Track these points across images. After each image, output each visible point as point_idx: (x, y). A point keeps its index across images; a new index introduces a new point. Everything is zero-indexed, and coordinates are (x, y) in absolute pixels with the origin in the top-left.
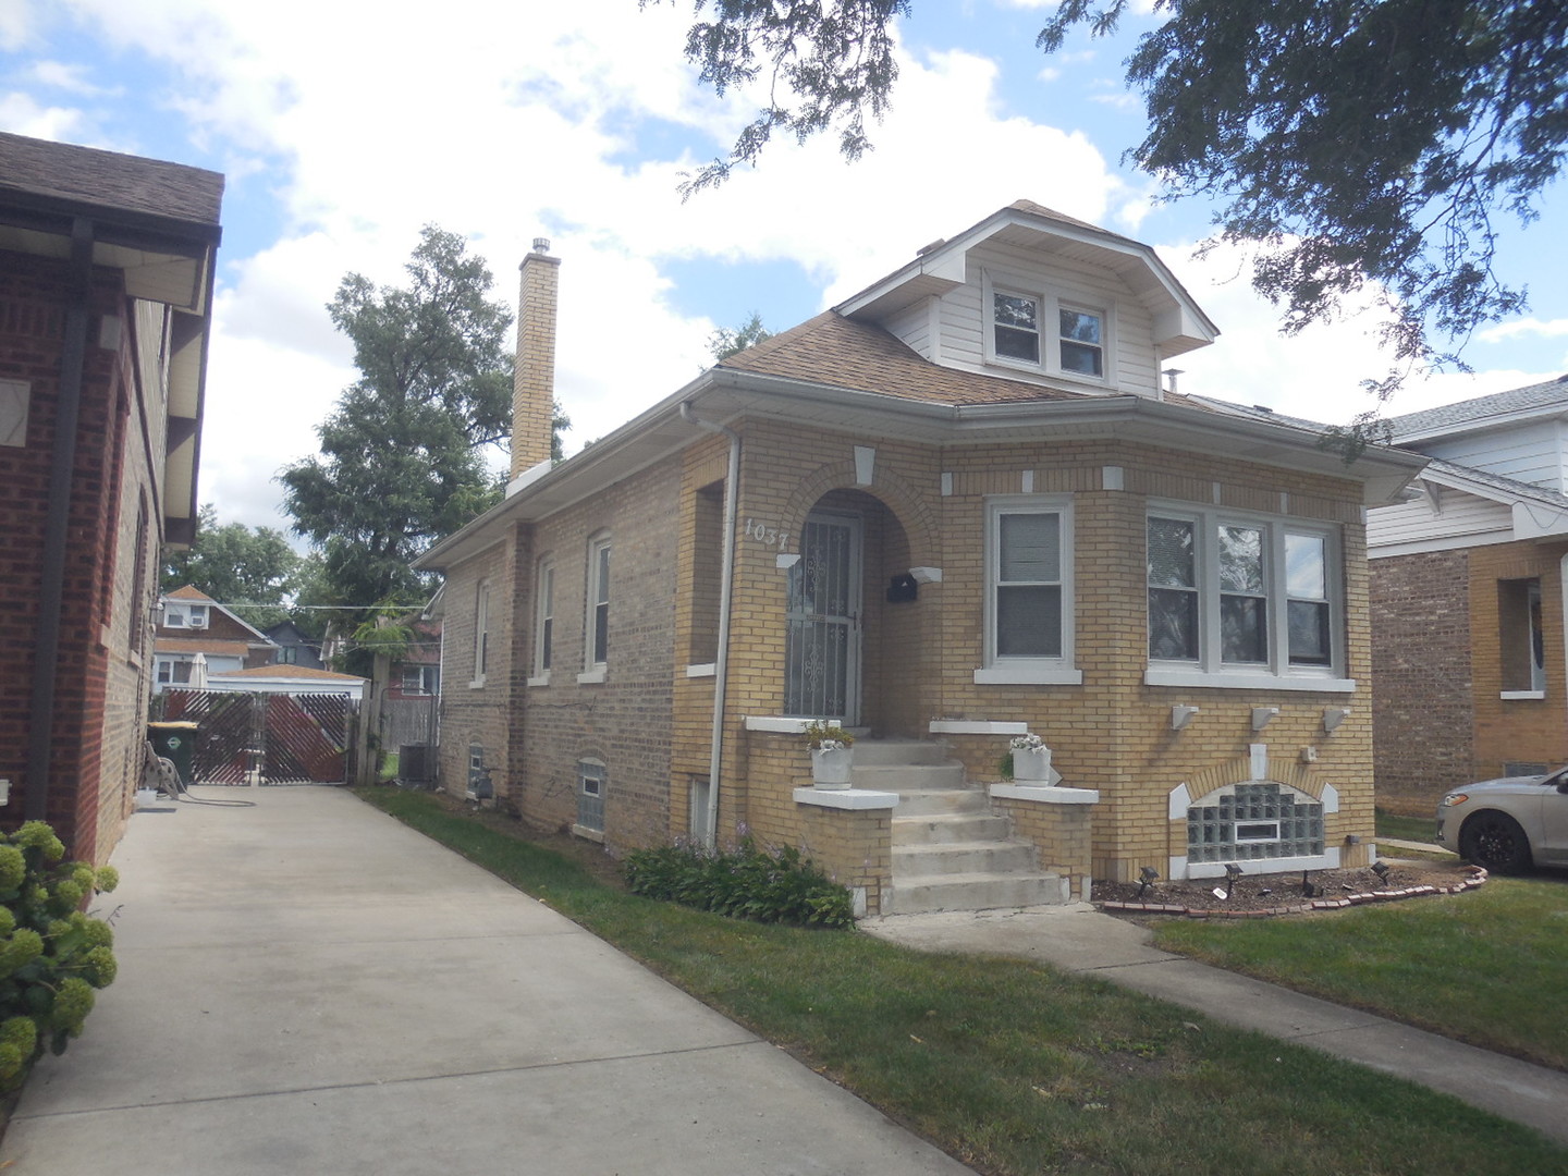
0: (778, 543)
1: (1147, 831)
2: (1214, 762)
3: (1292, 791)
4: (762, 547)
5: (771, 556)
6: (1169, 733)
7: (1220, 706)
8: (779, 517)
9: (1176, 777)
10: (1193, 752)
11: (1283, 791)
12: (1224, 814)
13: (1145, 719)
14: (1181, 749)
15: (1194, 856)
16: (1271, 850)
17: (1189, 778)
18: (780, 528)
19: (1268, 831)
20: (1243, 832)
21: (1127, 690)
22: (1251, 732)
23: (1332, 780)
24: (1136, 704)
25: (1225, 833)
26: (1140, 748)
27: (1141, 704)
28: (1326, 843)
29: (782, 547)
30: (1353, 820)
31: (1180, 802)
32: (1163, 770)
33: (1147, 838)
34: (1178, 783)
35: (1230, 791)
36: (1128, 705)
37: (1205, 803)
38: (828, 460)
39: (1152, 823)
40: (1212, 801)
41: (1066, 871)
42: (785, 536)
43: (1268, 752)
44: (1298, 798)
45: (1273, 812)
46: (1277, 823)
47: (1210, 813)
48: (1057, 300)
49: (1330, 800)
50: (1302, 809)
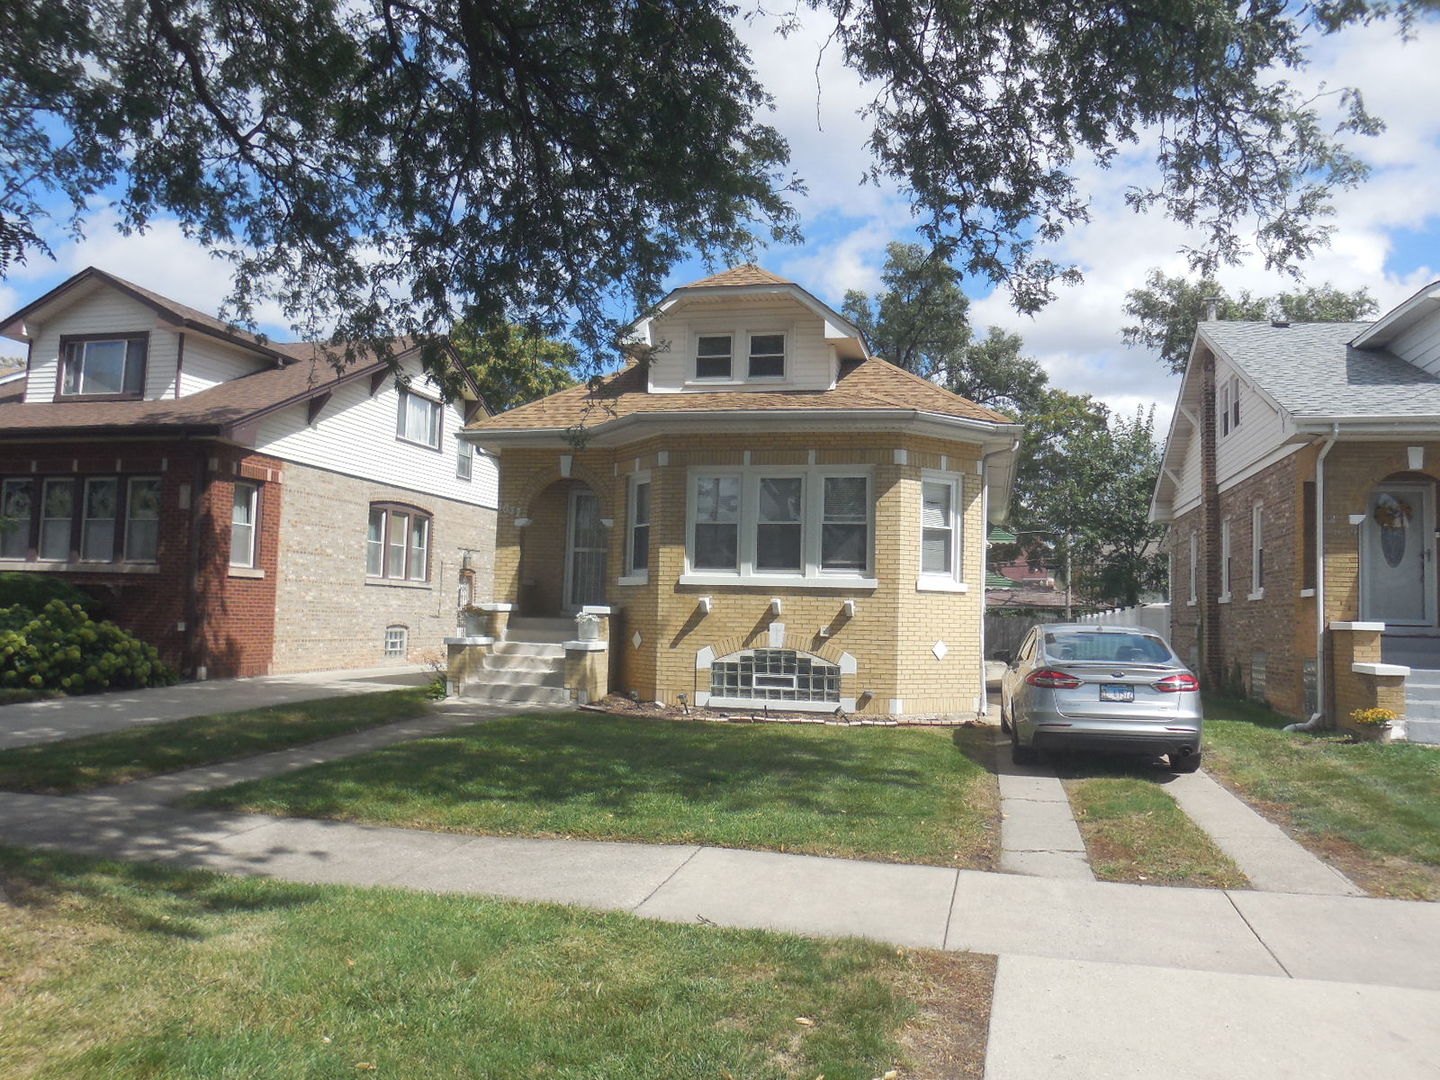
1: (678, 674)
2: (738, 634)
3: (808, 656)
5: (513, 517)
6: (699, 614)
9: (704, 643)
10: (719, 627)
11: (799, 655)
12: (747, 668)
13: (681, 605)
14: (708, 624)
15: (716, 692)
16: (790, 695)
17: (714, 644)
19: (789, 682)
20: (761, 681)
21: (668, 588)
22: (771, 615)
23: (849, 651)
24: (674, 596)
25: (747, 681)
27: (677, 596)
28: (841, 695)
29: (518, 513)
30: (873, 681)
31: (706, 658)
32: (693, 637)
33: (679, 678)
34: (705, 646)
35: (750, 653)
36: (668, 596)
37: (726, 660)
38: (546, 466)
39: (684, 669)
40: (735, 658)
41: (568, 686)
43: (786, 629)
44: (816, 662)
45: (790, 670)
46: (795, 678)
47: (732, 667)
48: (748, 331)
49: (848, 665)
50: (819, 670)
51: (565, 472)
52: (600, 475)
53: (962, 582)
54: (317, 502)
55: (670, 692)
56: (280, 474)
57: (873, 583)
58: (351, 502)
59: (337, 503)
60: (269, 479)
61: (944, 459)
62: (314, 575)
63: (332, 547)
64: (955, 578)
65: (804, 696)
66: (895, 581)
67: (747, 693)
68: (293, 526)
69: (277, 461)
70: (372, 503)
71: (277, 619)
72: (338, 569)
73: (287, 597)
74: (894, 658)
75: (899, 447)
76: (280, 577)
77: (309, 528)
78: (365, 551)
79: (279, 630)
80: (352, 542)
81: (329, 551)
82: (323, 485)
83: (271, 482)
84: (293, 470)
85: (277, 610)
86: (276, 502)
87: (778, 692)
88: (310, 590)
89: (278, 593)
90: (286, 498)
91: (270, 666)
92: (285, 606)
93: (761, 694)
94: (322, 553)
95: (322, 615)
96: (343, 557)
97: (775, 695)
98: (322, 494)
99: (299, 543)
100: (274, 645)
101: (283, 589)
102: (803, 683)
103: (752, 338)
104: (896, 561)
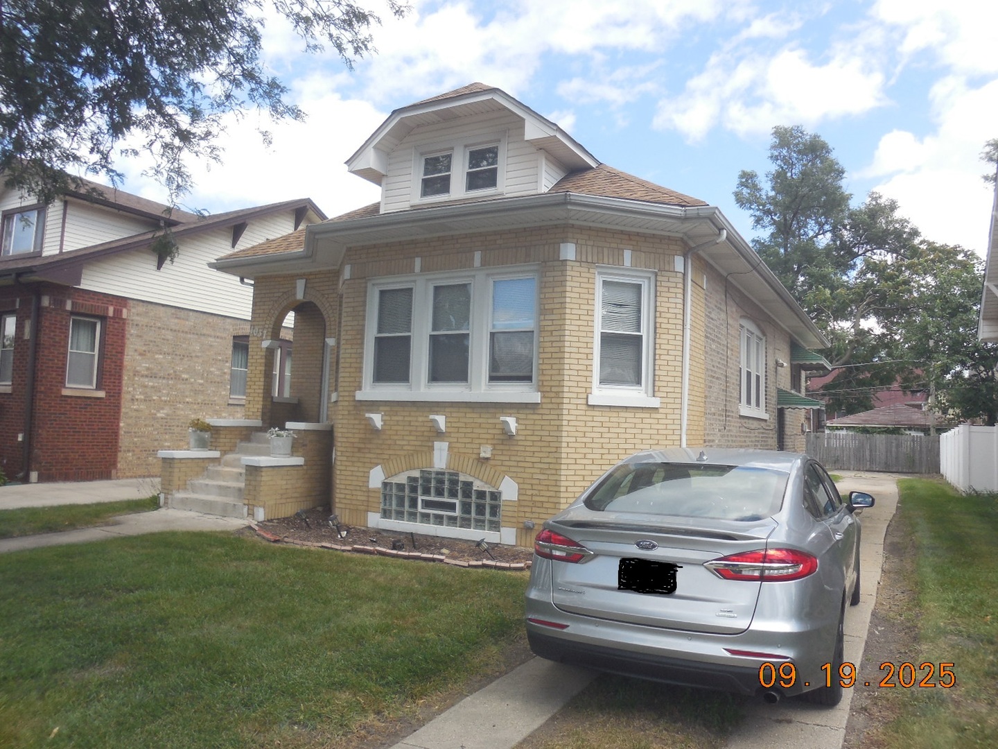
0: (262, 336)
1: (354, 493)
2: (406, 452)
3: (470, 479)
4: (256, 338)
5: (259, 342)
6: (370, 431)
8: (264, 323)
9: (376, 461)
10: (390, 445)
11: (462, 478)
12: (413, 489)
13: (357, 422)
14: (380, 442)
15: (386, 514)
16: (452, 521)
17: (385, 463)
18: (264, 328)
19: (452, 507)
20: (427, 504)
21: (347, 403)
23: (511, 474)
24: (352, 412)
25: (414, 503)
26: (353, 440)
27: (355, 412)
28: (502, 524)
29: (264, 337)
30: (534, 510)
31: (376, 478)
32: (368, 455)
33: (354, 497)
34: (377, 464)
35: (416, 474)
36: (346, 413)
37: (395, 480)
38: (286, 290)
39: (358, 488)
40: (402, 479)
41: (246, 502)
42: (265, 332)
43: (450, 447)
44: (478, 485)
45: (453, 494)
46: (457, 502)
47: (400, 487)
48: (466, 146)
49: (509, 490)
50: (481, 494)
51: (300, 295)
52: (327, 296)
53: (655, 396)
54: (170, 336)
55: (347, 511)
56: (125, 311)
57: (536, 398)
58: (210, 336)
59: (196, 337)
60: (111, 312)
61: (627, 254)
62: (168, 395)
63: (188, 373)
64: (646, 393)
65: (466, 523)
66: (558, 395)
67: (413, 516)
68: (141, 354)
69: (122, 301)
70: (235, 337)
71: (122, 432)
72: (196, 392)
73: (134, 414)
74: (557, 484)
75: (565, 240)
76: (125, 397)
77: (161, 356)
78: (227, 377)
79: (124, 441)
80: (212, 369)
81: (185, 376)
82: (176, 321)
83: (113, 318)
84: (141, 309)
85: (122, 424)
86: (121, 336)
87: (441, 517)
88: (163, 409)
89: (123, 410)
90: (131, 331)
91: (113, 472)
92: (130, 421)
93: (426, 517)
94: (177, 377)
95: (177, 430)
96: (201, 381)
97: (439, 520)
98: (177, 328)
99: (148, 369)
100: (120, 455)
101: (127, 408)
102: (466, 508)
103: (471, 152)
104: (560, 371)
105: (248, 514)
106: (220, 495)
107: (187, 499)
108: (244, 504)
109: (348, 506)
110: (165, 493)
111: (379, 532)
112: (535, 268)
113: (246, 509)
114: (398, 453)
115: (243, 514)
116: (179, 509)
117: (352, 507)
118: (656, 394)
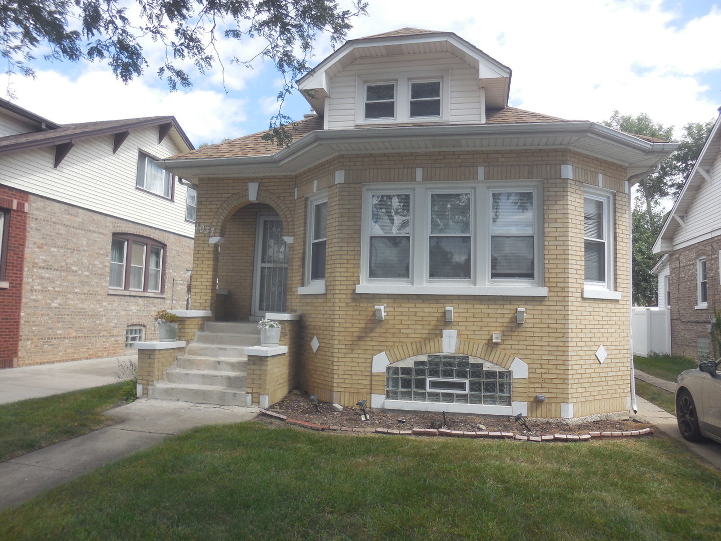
0: (210, 233)
1: (354, 377)
2: (412, 340)
3: (480, 361)
4: (203, 235)
5: (207, 239)
6: (375, 321)
7: (418, 305)
8: (211, 221)
9: (379, 348)
10: (394, 333)
11: (472, 361)
12: (420, 372)
13: (357, 313)
14: (383, 331)
15: (391, 395)
16: (463, 398)
17: (388, 349)
18: (211, 226)
19: (462, 386)
20: (434, 385)
21: (344, 296)
22: (445, 322)
23: (520, 356)
24: (350, 304)
25: (421, 384)
26: (352, 330)
27: (353, 304)
28: (514, 399)
29: (212, 234)
30: (544, 385)
31: (381, 363)
32: (368, 343)
33: (355, 382)
34: (381, 351)
35: (424, 358)
36: (344, 304)
37: (401, 365)
38: (236, 192)
39: (360, 373)
40: (409, 363)
41: (250, 390)
42: (213, 229)
43: (459, 335)
44: (487, 366)
45: (462, 374)
46: (467, 381)
47: (407, 371)
48: (409, 79)
49: (519, 369)
50: (491, 374)
51: (252, 197)
52: (282, 198)
53: (616, 290)
54: (63, 230)
55: (347, 394)
56: (26, 205)
57: (543, 291)
58: (95, 232)
59: (84, 232)
60: (15, 207)
61: (600, 176)
62: (61, 285)
63: (77, 266)
64: (608, 287)
65: (477, 400)
66: (564, 289)
67: (422, 396)
68: (39, 247)
69: (24, 195)
70: (114, 234)
71: (22, 322)
72: (83, 283)
73: (33, 304)
74: (565, 363)
75: (565, 162)
76: (26, 287)
77: (55, 250)
78: (108, 270)
79: (24, 330)
80: (96, 263)
81: (74, 268)
82: (68, 217)
83: (17, 211)
84: (40, 203)
85: (22, 314)
86: (23, 228)
87: (451, 395)
88: (56, 299)
89: (24, 300)
90: (31, 225)
91: (15, 360)
92: (29, 311)
93: (435, 397)
94: (68, 270)
95: (68, 318)
96: (87, 273)
97: (449, 398)
98: (69, 223)
99: (45, 261)
100: (21, 343)
101: (27, 298)
102: (475, 386)
103: (413, 85)
104: (565, 270)
105: (253, 402)
106: (204, 383)
107: (173, 389)
108: (247, 393)
109: (347, 390)
110: (143, 384)
111: (384, 411)
112: (535, 184)
113: (249, 397)
114: (403, 340)
115: (246, 402)
116: (162, 399)
117: (352, 390)
118: (619, 289)
